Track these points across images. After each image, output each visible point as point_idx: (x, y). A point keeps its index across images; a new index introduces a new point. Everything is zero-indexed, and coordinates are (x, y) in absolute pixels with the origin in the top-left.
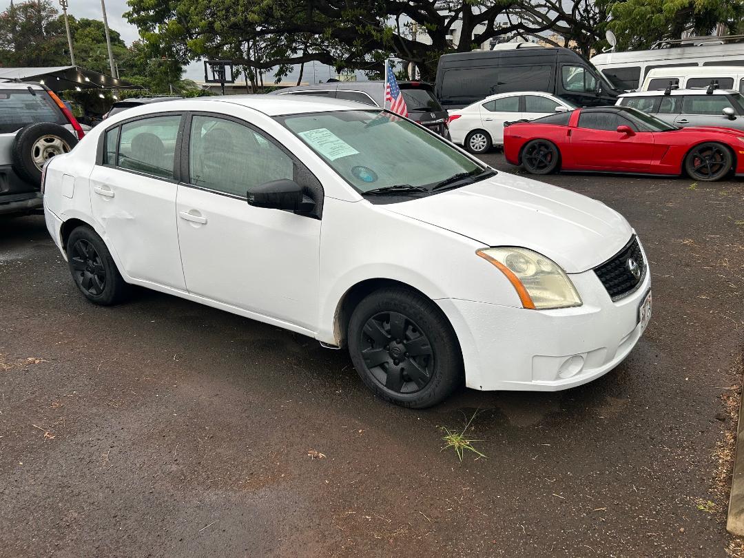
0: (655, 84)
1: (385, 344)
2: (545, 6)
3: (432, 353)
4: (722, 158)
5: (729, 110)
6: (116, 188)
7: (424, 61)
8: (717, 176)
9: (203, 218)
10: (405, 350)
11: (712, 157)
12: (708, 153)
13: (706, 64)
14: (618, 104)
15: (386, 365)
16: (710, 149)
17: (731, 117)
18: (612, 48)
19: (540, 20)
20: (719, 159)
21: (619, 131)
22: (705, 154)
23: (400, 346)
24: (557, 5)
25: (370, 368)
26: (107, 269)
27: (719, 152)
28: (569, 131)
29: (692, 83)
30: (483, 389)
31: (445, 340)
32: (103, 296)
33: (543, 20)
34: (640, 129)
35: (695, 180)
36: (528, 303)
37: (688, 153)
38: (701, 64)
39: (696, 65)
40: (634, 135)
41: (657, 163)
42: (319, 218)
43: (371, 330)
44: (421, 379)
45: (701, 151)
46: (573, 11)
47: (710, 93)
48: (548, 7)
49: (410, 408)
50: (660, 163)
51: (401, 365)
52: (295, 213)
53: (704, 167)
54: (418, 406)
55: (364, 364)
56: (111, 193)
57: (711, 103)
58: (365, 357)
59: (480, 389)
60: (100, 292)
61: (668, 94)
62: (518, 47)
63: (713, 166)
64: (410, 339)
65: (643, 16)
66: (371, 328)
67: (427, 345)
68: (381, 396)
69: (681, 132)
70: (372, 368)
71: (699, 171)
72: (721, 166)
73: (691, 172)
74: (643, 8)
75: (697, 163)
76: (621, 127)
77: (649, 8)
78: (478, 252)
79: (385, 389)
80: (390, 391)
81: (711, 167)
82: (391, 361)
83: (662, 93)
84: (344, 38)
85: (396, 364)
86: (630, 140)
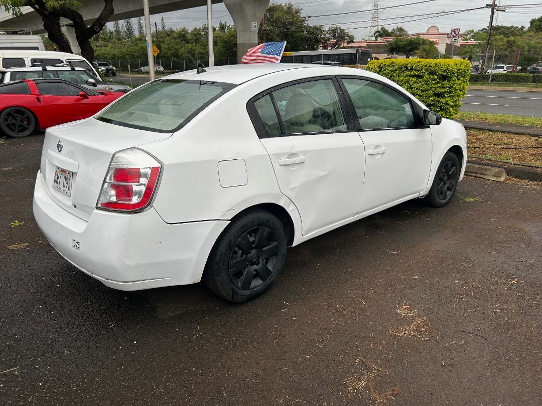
5: (92, 81)
9: (383, 149)
15: (443, 190)
17: (94, 85)
28: (38, 98)
47: (73, 69)
51: (446, 186)
56: (301, 158)
61: (45, 69)
86: (85, 101)
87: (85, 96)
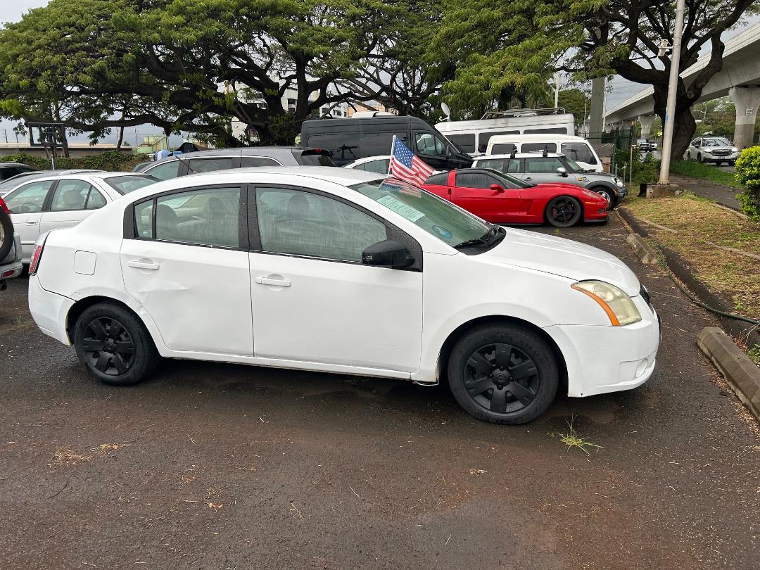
0: (498, 149)
1: (488, 372)
2: (364, 77)
3: (537, 373)
4: (573, 208)
5: (562, 170)
6: (160, 260)
7: (267, 125)
8: (571, 223)
9: (286, 281)
10: (509, 375)
11: (566, 208)
12: (562, 204)
13: (526, 132)
14: (474, 165)
15: (490, 392)
16: (563, 201)
17: (564, 175)
18: (448, 118)
19: (361, 89)
20: (571, 210)
21: (493, 189)
22: (559, 206)
23: (505, 372)
24: (375, 75)
25: (473, 396)
26: (139, 345)
27: (570, 203)
28: (450, 190)
29: (526, 148)
30: (583, 396)
31: (550, 361)
32: (129, 374)
33: (364, 89)
34: (507, 186)
35: (555, 227)
36: (615, 323)
37: (548, 204)
38: (522, 132)
39: (518, 132)
40: (503, 192)
41: (524, 214)
42: (420, 270)
43: (475, 362)
44: (528, 397)
45: (557, 204)
46: (391, 82)
47: (545, 156)
48: (367, 78)
49: (516, 425)
50: (527, 214)
51: (505, 388)
52: (393, 268)
53: (560, 216)
54: (524, 421)
55: (467, 393)
56: (154, 265)
57: (547, 164)
58: (468, 388)
59: (580, 396)
60: (123, 371)
61: (513, 157)
62: (374, 115)
63: (567, 214)
64: (514, 365)
65: (474, 93)
66: (476, 360)
67: (532, 367)
68: (487, 420)
69: (536, 189)
70: (475, 396)
71: (556, 219)
72: (573, 215)
73: (551, 220)
74: (474, 86)
75: (555, 213)
76: (493, 186)
77: (478, 86)
78: (572, 286)
79: (490, 412)
80: (494, 414)
81: (566, 215)
82: (495, 387)
83: (508, 156)
84: (178, 101)
85: (500, 389)
86: (500, 196)
87: (500, 190)
